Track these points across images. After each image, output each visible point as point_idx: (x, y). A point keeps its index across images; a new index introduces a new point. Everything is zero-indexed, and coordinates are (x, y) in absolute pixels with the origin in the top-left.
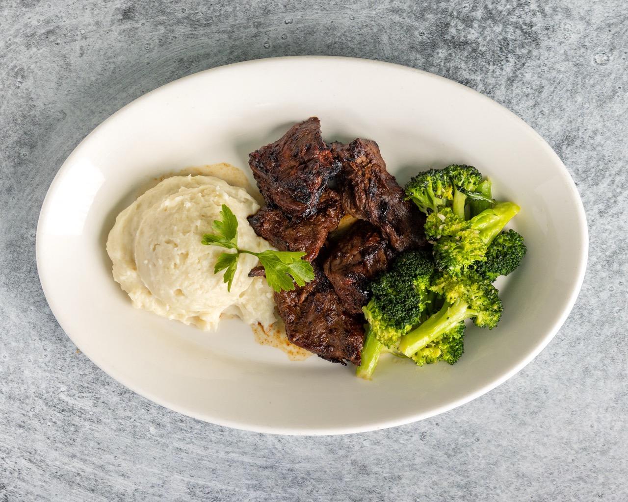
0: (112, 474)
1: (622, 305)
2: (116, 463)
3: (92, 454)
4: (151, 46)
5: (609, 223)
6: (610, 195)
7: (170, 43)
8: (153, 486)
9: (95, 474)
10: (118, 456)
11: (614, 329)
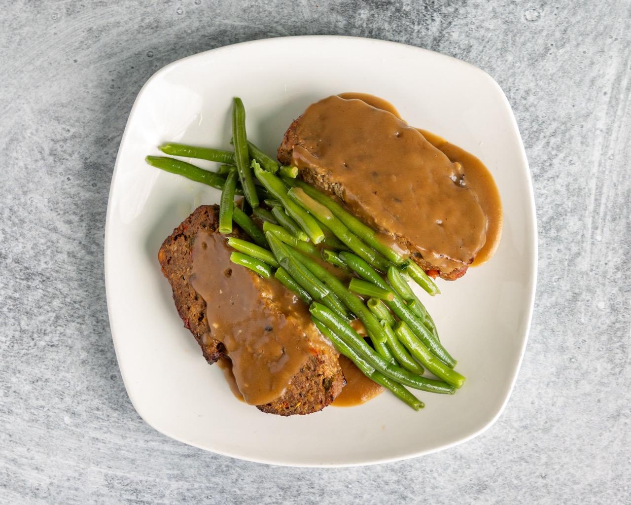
0: (25, 467)
1: (561, 273)
2: (29, 455)
3: (4, 447)
4: (59, 16)
5: (545, 187)
6: (545, 157)
7: (78, 12)
8: (69, 479)
9: (7, 468)
10: (32, 448)
11: (554, 299)
